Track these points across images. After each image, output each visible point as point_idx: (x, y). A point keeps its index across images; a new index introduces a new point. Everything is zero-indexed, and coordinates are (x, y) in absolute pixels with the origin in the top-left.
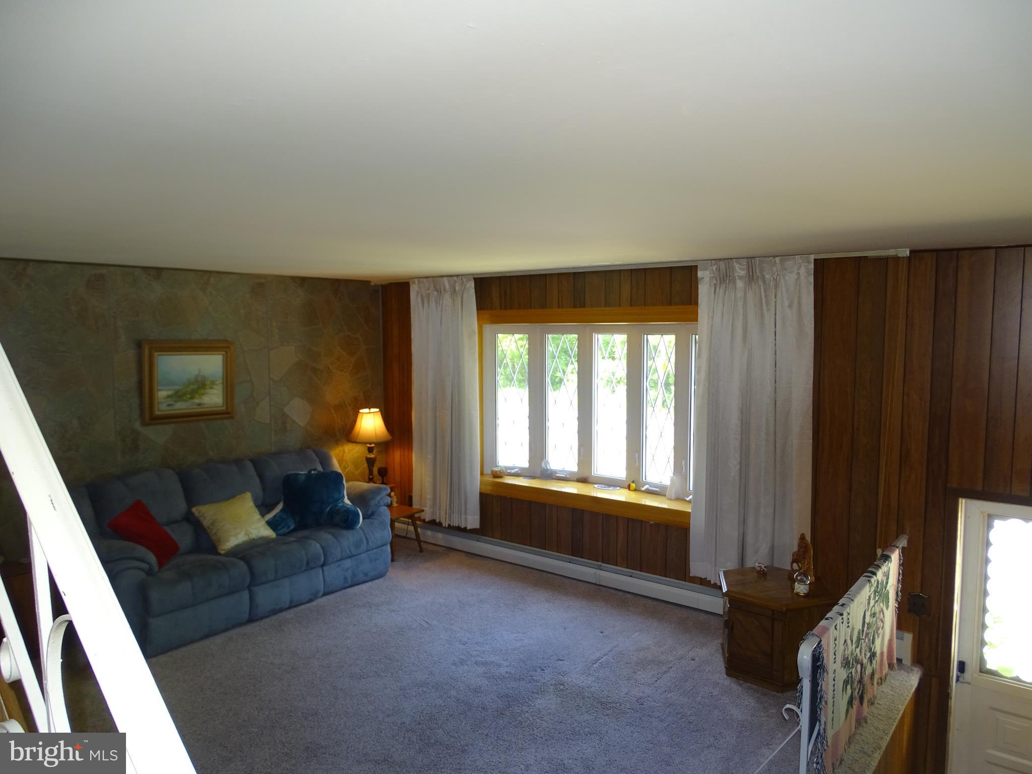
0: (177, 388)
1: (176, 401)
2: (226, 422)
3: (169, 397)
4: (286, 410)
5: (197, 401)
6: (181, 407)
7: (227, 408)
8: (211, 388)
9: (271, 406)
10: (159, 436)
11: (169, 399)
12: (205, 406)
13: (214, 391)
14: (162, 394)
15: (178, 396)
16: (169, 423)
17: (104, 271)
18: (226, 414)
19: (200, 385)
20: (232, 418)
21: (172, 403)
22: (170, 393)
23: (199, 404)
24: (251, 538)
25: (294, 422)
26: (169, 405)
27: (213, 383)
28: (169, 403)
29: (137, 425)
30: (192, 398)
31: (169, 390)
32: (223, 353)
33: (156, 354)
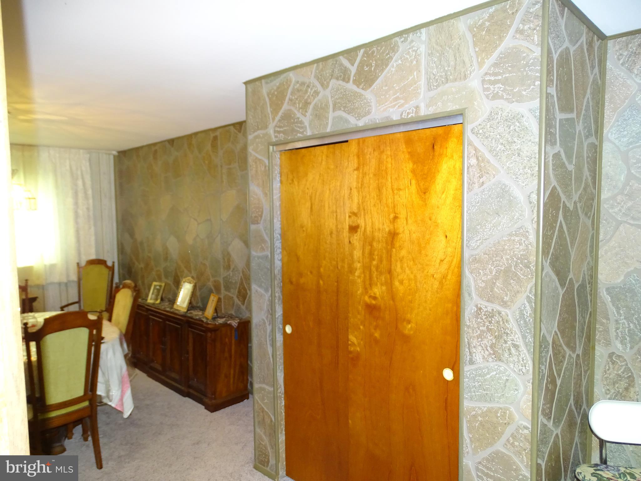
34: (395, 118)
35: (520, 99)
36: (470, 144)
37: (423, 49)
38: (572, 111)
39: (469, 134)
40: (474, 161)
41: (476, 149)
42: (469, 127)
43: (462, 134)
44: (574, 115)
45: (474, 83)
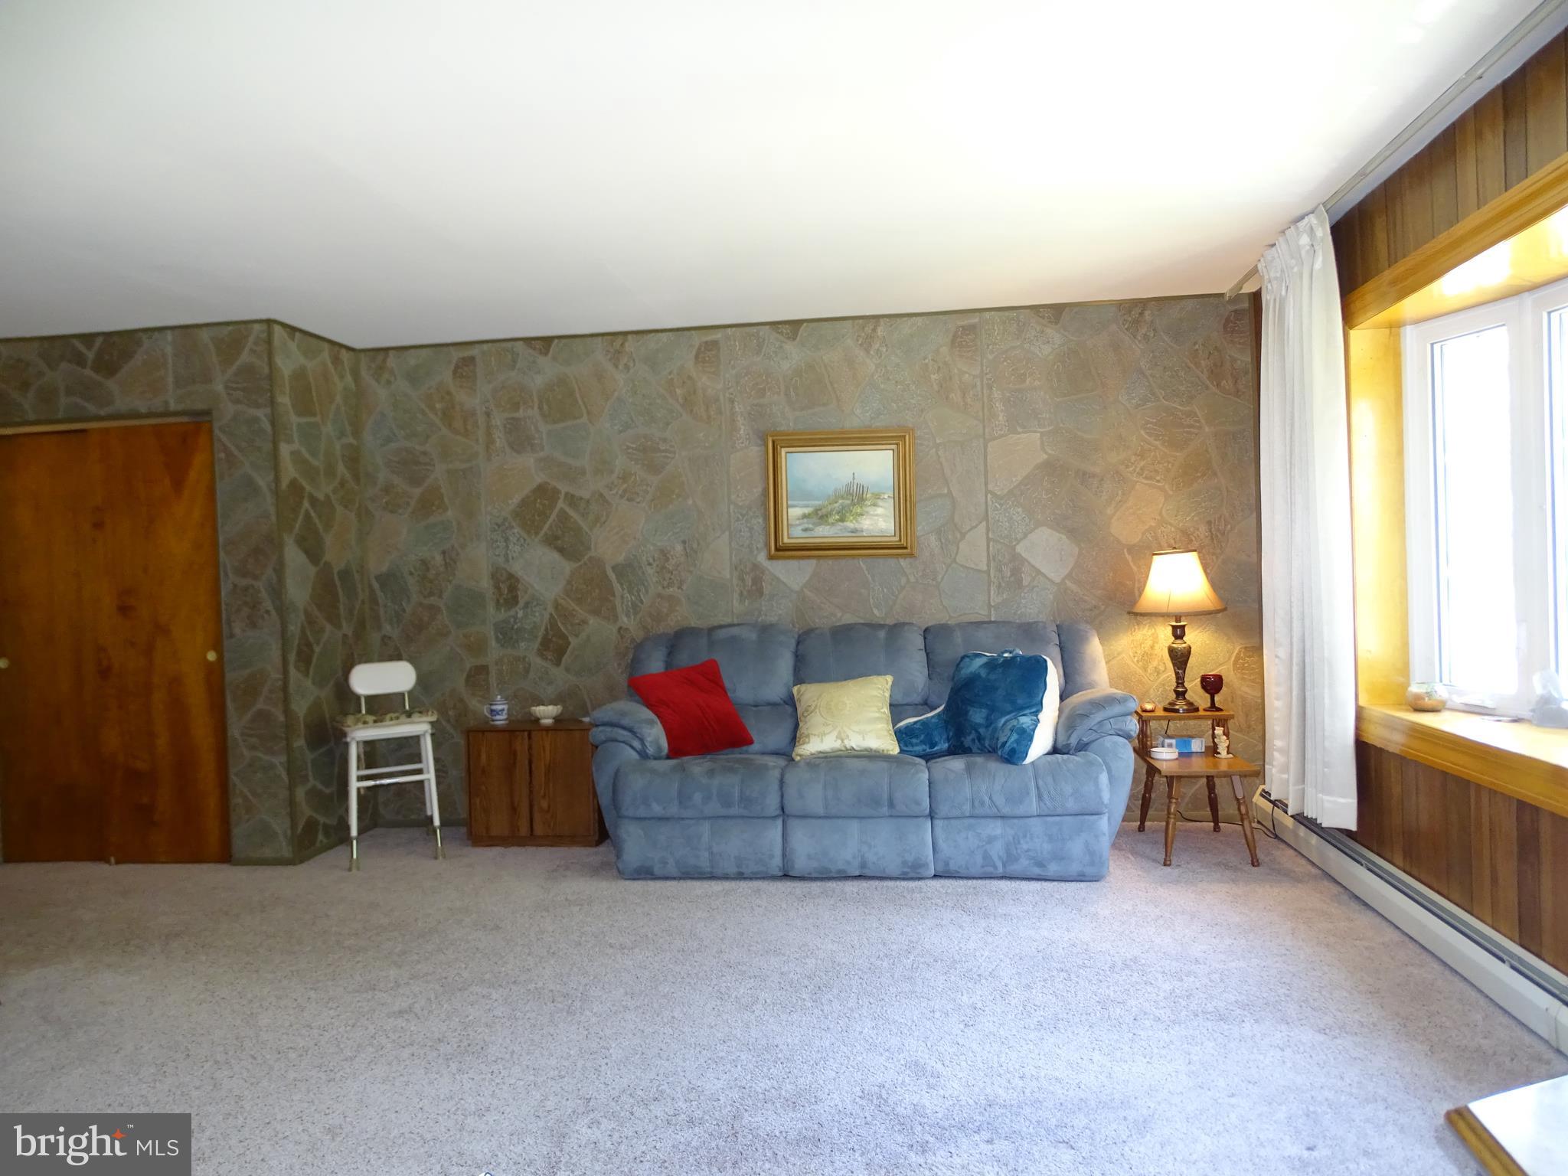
0: (817, 503)
1: (816, 525)
2: (903, 562)
3: (805, 516)
4: (1020, 549)
5: (850, 525)
6: (825, 533)
7: (900, 540)
8: (875, 505)
9: (988, 540)
10: (792, 575)
11: (805, 520)
12: (864, 534)
13: (880, 511)
14: (794, 512)
15: (820, 516)
16: (809, 557)
17: (718, 335)
18: (898, 548)
19: (856, 497)
20: (911, 555)
21: (811, 526)
22: (807, 511)
23: (854, 531)
24: (848, 747)
25: (1039, 572)
26: (805, 530)
27: (877, 496)
28: (806, 526)
29: (762, 558)
30: (842, 520)
31: (807, 506)
32: (894, 447)
33: (784, 451)
34: (143, 411)
35: (258, 406)
36: (220, 440)
37: (169, 350)
38: (314, 415)
39: (217, 432)
40: (222, 455)
41: (224, 445)
42: (216, 425)
43: (211, 431)
44: (318, 419)
45: (219, 387)
